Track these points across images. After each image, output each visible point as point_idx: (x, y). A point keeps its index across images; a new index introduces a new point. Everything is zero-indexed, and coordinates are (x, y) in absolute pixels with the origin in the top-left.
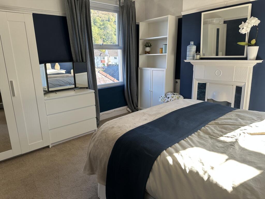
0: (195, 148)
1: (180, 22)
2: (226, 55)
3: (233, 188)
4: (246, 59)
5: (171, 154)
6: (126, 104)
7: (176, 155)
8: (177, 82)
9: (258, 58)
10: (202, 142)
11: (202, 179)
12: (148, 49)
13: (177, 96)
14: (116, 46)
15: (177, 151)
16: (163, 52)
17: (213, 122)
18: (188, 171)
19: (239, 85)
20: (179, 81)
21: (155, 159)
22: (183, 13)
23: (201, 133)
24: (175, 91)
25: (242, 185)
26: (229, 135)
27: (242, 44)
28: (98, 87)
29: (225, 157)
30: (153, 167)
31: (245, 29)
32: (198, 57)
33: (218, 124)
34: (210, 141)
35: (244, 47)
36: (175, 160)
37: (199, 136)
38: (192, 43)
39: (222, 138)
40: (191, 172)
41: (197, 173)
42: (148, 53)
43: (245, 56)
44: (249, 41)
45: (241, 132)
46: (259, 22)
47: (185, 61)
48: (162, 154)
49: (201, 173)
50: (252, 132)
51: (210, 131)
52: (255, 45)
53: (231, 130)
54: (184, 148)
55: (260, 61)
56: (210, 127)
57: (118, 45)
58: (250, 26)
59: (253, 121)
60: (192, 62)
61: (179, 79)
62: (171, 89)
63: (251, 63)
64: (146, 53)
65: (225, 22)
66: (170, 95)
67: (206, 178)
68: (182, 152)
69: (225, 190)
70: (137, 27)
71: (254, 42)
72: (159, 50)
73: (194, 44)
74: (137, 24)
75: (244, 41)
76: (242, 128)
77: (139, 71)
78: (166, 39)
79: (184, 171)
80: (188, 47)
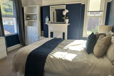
0: (58, 52)
1: (42, 8)
2: (57, 22)
3: (72, 60)
4: (65, 23)
5: (51, 55)
6: (19, 43)
7: (53, 55)
8: (42, 32)
9: (69, 23)
10: (59, 50)
11: (63, 60)
12: (28, 18)
13: (43, 37)
14: (13, 16)
15: (53, 54)
16: (36, 20)
17: (60, 44)
18: (58, 59)
19: (64, 32)
20: (43, 31)
21: (46, 58)
22: (43, 5)
23: (58, 48)
24: (41, 36)
25: (74, 59)
26: (66, 47)
27: (64, 18)
28: (5, 36)
29: (67, 53)
30: (46, 60)
31: (65, 13)
32: (50, 22)
33: (61, 44)
34: (61, 49)
35: (64, 19)
36: (53, 56)
37: (57, 49)
38: (47, 17)
39: (64, 48)
40: (59, 58)
41: (61, 58)
42: (29, 20)
43: (65, 22)
44: (66, 17)
45: (69, 46)
46: (68, 11)
47: (45, 24)
48: (48, 56)
49: (62, 58)
50: (72, 45)
51: (60, 47)
52: (68, 19)
53: (66, 46)
54: (55, 53)
55: (69, 24)
56: (60, 45)
57: (14, 16)
58: (66, 13)
59: (71, 42)
60: (48, 24)
61: (43, 30)
62: (40, 35)
63: (67, 25)
64: (27, 20)
65: (56, 10)
66: (40, 37)
67: (64, 59)
68: (54, 54)
69: (70, 61)
70: (23, 8)
71: (67, 18)
72: (34, 19)
73: (48, 17)
74: (22, 7)
75: (64, 17)
76: (69, 44)
77: (25, 27)
78: (36, 14)
79: (57, 59)
80: (46, 18)
